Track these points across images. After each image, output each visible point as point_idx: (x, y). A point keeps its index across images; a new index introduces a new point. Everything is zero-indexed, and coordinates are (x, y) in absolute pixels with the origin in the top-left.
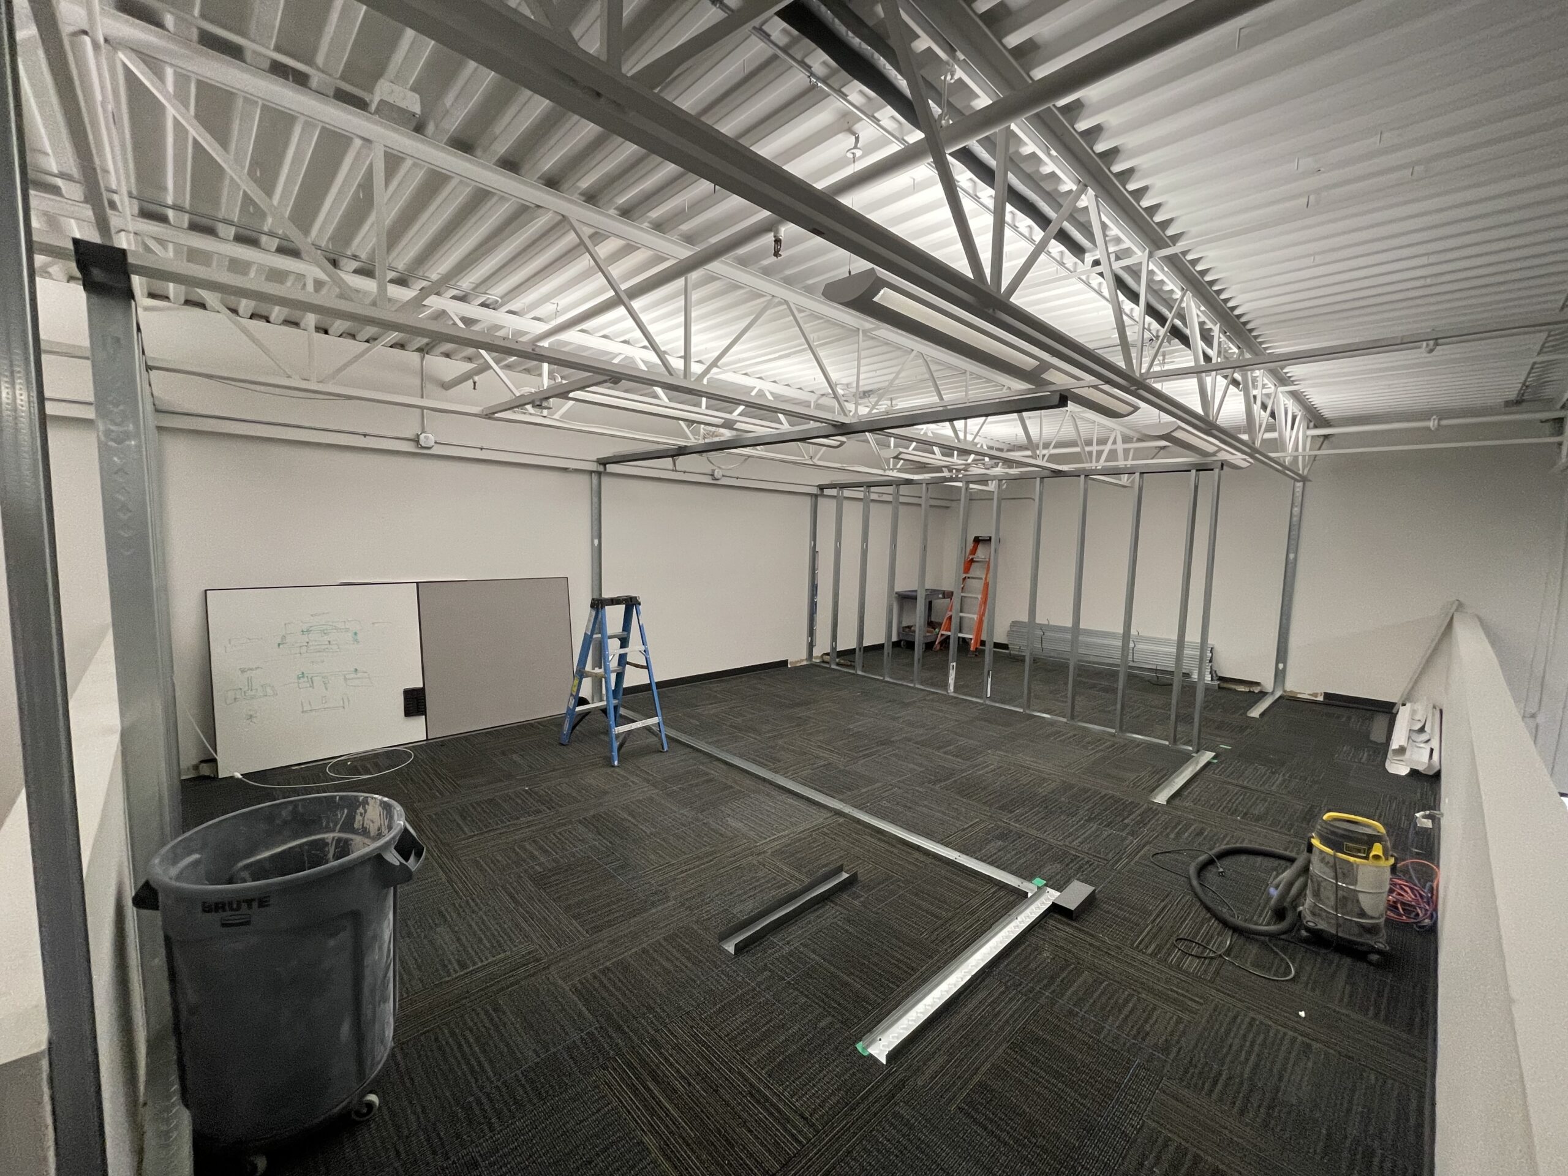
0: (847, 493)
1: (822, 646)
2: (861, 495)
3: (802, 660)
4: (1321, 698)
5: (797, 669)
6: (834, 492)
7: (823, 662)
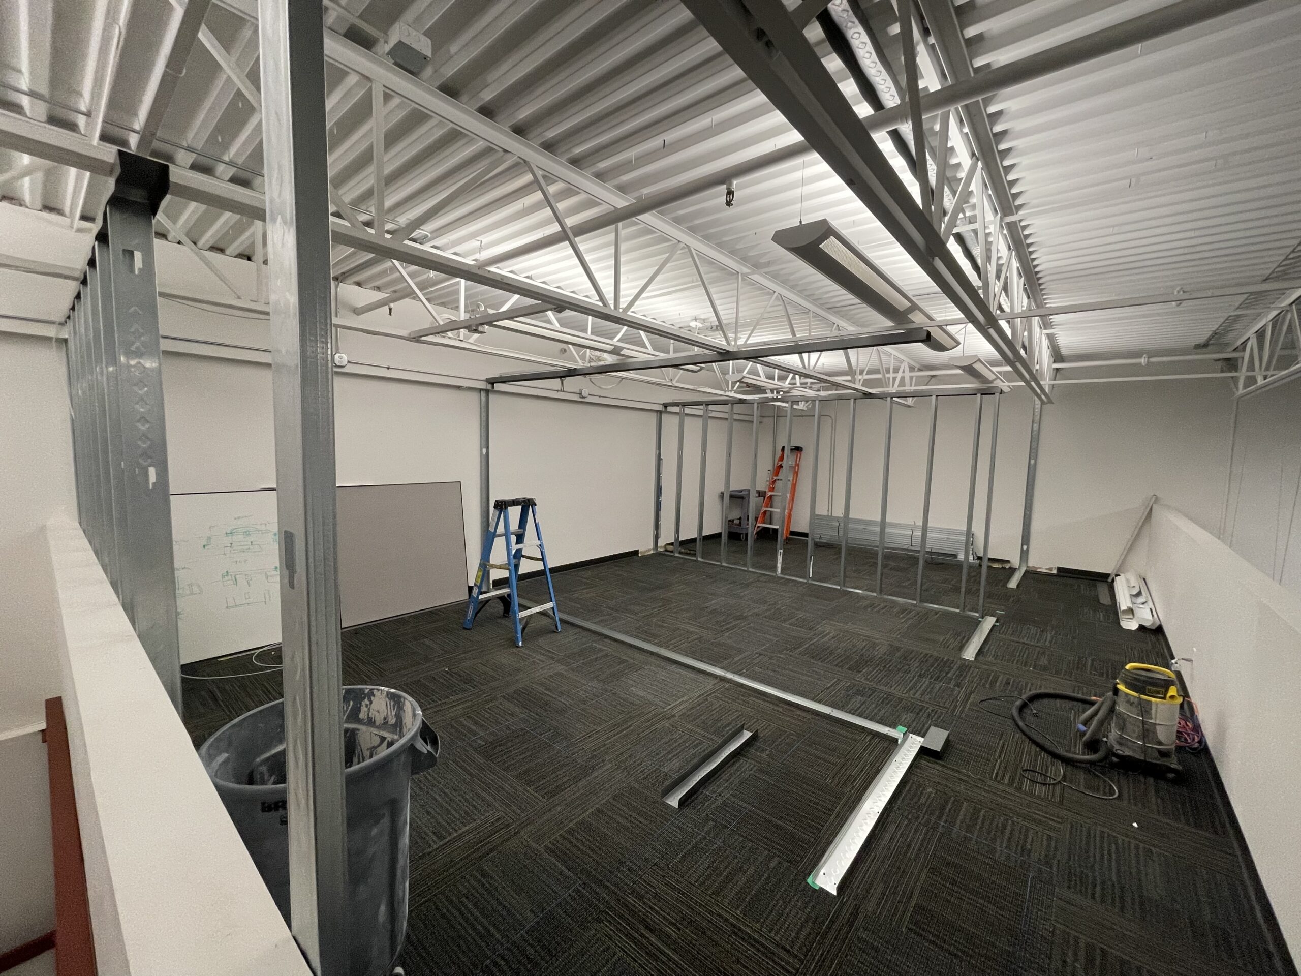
0: (687, 410)
1: (667, 537)
2: (700, 413)
3: (650, 550)
4: (1055, 572)
5: (647, 558)
6: (676, 409)
7: (666, 551)
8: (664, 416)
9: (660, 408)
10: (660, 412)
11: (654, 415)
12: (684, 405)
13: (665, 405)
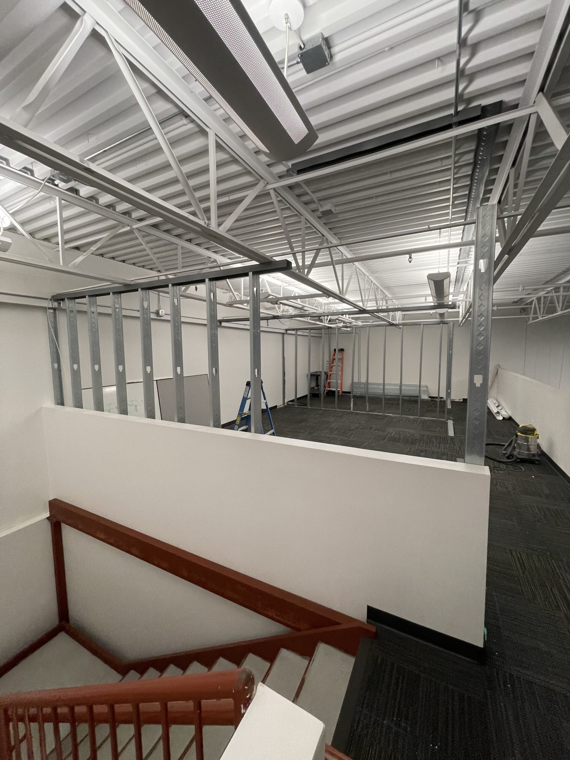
0: (299, 333)
1: (290, 397)
2: (307, 334)
3: (281, 405)
4: (462, 401)
6: (294, 332)
7: (288, 405)
8: (285, 336)
9: (284, 331)
10: (283, 334)
11: (281, 335)
12: (297, 330)
13: (287, 330)
